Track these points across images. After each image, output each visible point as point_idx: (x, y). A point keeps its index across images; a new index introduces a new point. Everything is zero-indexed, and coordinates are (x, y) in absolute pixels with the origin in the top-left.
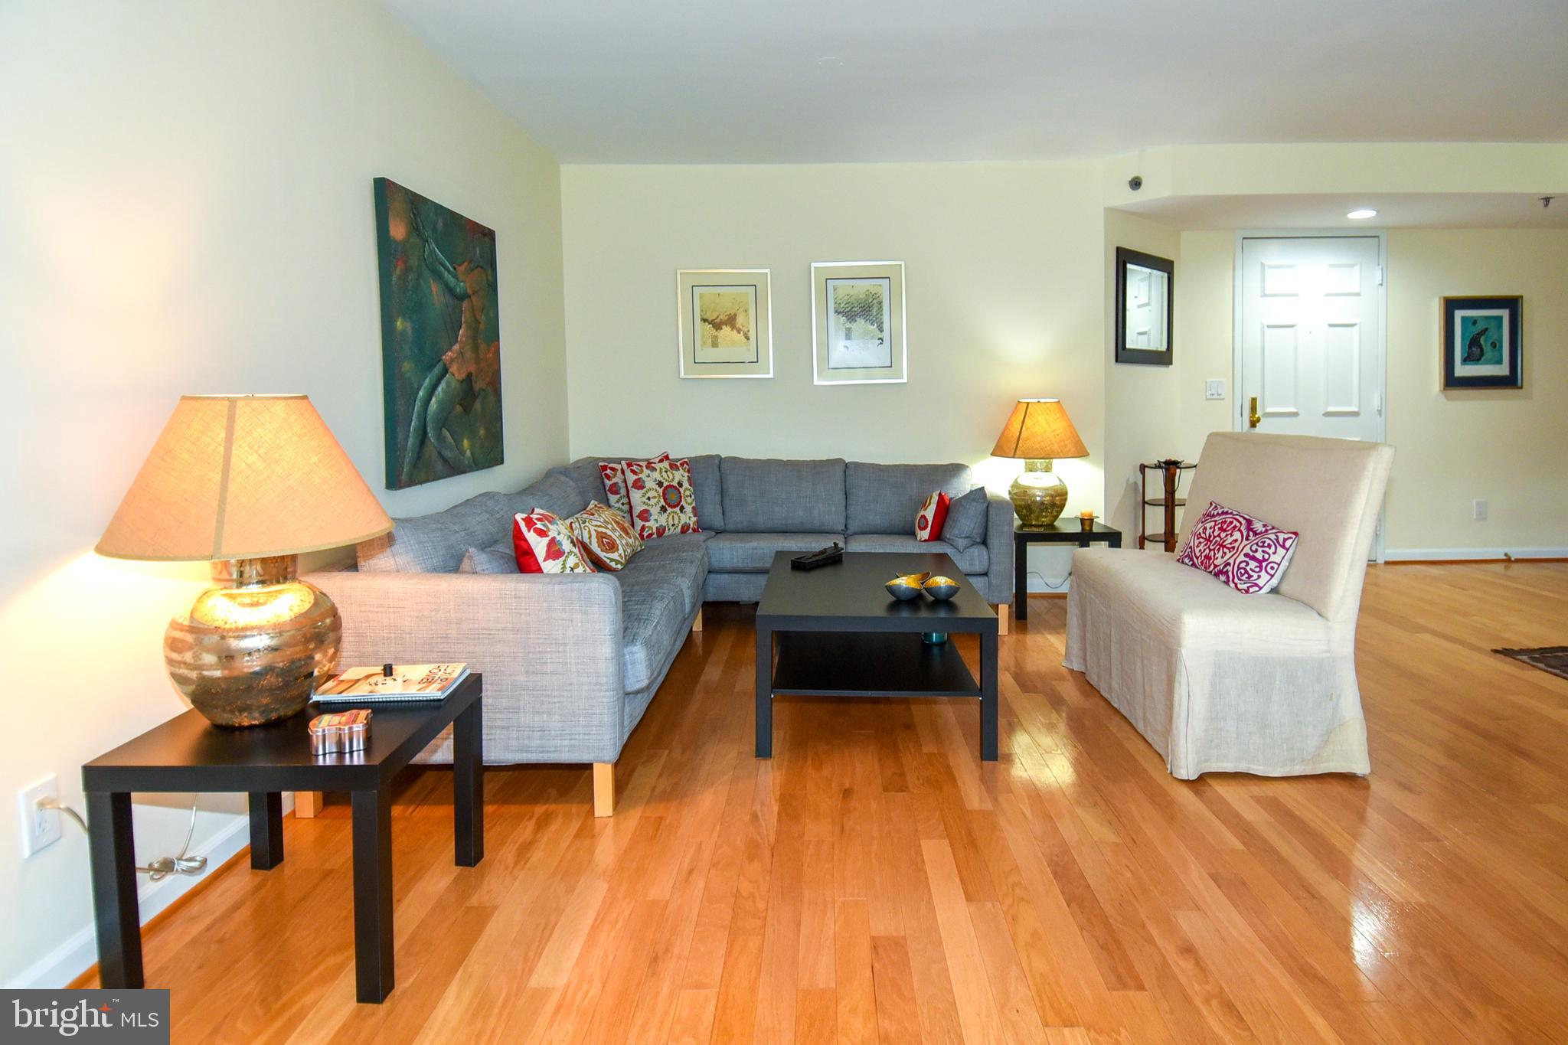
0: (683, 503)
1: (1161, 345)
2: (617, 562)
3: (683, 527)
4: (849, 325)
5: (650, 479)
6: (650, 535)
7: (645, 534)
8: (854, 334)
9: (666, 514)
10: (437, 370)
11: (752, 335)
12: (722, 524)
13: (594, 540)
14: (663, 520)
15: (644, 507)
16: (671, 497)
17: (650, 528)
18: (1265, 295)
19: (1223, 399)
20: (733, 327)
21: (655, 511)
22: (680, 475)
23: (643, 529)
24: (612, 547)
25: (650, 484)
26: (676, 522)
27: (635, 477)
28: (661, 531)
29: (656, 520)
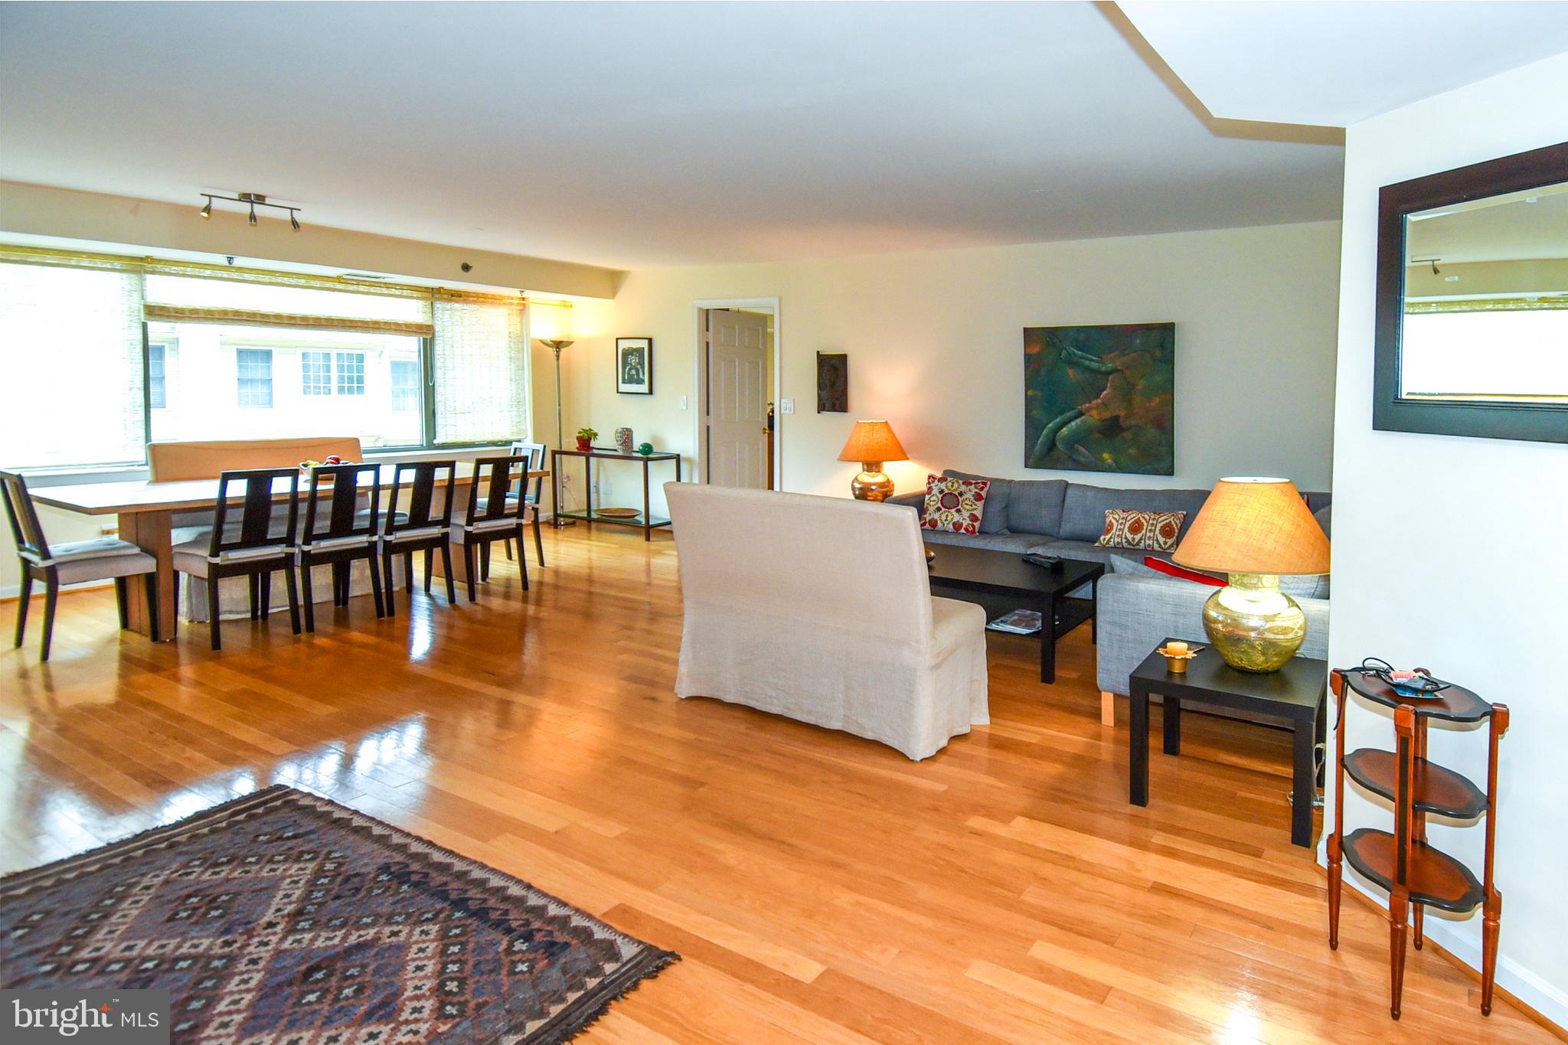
10: (1074, 412)
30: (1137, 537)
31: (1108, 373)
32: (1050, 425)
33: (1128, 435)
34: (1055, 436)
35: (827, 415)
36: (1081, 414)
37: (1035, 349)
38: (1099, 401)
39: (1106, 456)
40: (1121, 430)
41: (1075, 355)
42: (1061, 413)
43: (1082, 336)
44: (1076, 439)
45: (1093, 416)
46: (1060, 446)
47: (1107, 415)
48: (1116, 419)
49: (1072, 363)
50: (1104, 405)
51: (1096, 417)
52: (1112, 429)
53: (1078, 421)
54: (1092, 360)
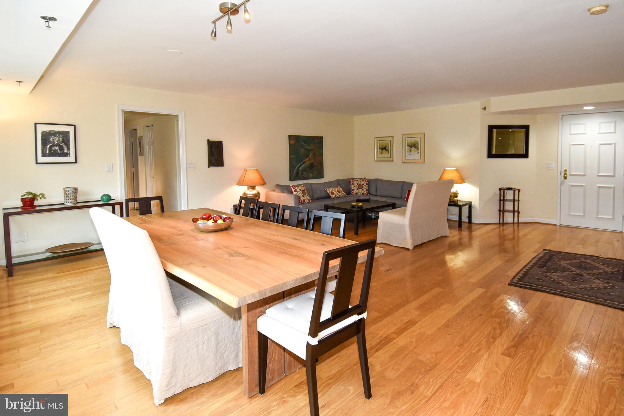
0: (363, 188)
1: (524, 152)
2: (333, 197)
3: (362, 193)
4: (410, 149)
5: (355, 183)
6: (354, 194)
7: (353, 194)
8: (412, 151)
9: (358, 190)
10: (303, 162)
11: (389, 152)
12: (375, 194)
13: (330, 193)
14: (357, 191)
15: (353, 188)
16: (360, 187)
17: (354, 193)
18: (571, 134)
19: (553, 169)
20: (386, 150)
21: (355, 189)
22: (365, 183)
23: (353, 193)
24: (333, 194)
25: (355, 184)
26: (361, 192)
27: (353, 182)
28: (357, 194)
29: (356, 191)
30: (335, 195)
31: (311, 150)
32: (297, 166)
33: (315, 168)
34: (298, 170)
35: (213, 169)
36: (304, 162)
37: (293, 142)
38: (308, 158)
39: (310, 174)
40: (313, 166)
41: (303, 144)
42: (300, 162)
43: (304, 139)
44: (304, 170)
45: (307, 163)
46: (299, 172)
47: (310, 162)
48: (312, 163)
49: (302, 147)
50: (310, 159)
51: (308, 163)
52: (311, 166)
53: (304, 165)
54: (306, 146)
